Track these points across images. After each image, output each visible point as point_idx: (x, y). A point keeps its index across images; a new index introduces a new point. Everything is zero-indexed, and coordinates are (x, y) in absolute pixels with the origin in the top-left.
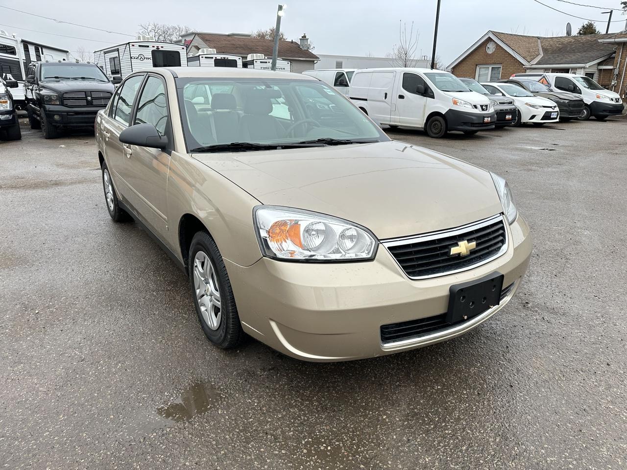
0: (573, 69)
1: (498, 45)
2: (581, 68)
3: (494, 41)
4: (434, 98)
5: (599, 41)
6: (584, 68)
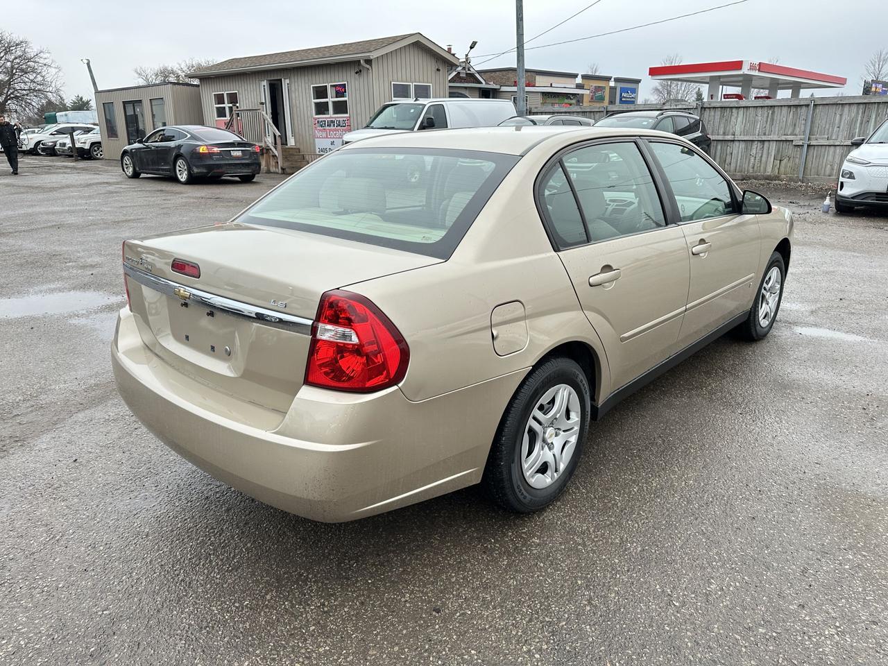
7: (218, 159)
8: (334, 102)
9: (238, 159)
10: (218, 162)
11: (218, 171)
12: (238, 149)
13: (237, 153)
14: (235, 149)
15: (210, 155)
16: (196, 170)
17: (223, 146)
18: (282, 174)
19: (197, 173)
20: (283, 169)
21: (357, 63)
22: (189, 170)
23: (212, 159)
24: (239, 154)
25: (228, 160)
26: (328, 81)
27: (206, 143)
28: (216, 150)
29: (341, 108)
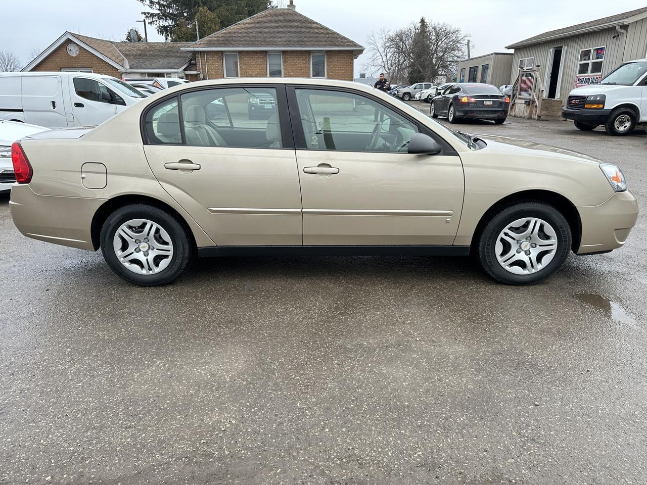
0: (167, 74)
1: (81, 48)
2: (175, 73)
3: (75, 43)
4: (126, 105)
5: (181, 49)
6: (177, 73)
7: (473, 107)
8: (593, 63)
9: (488, 107)
10: (472, 109)
11: (471, 115)
12: (490, 100)
13: (488, 102)
14: (488, 100)
15: (468, 103)
16: (457, 114)
17: (478, 97)
18: (537, 120)
19: (458, 116)
20: (539, 116)
21: (613, 29)
22: (454, 113)
23: (469, 106)
24: (491, 103)
25: (480, 107)
26: (591, 46)
27: (468, 95)
28: (473, 100)
29: (597, 67)
